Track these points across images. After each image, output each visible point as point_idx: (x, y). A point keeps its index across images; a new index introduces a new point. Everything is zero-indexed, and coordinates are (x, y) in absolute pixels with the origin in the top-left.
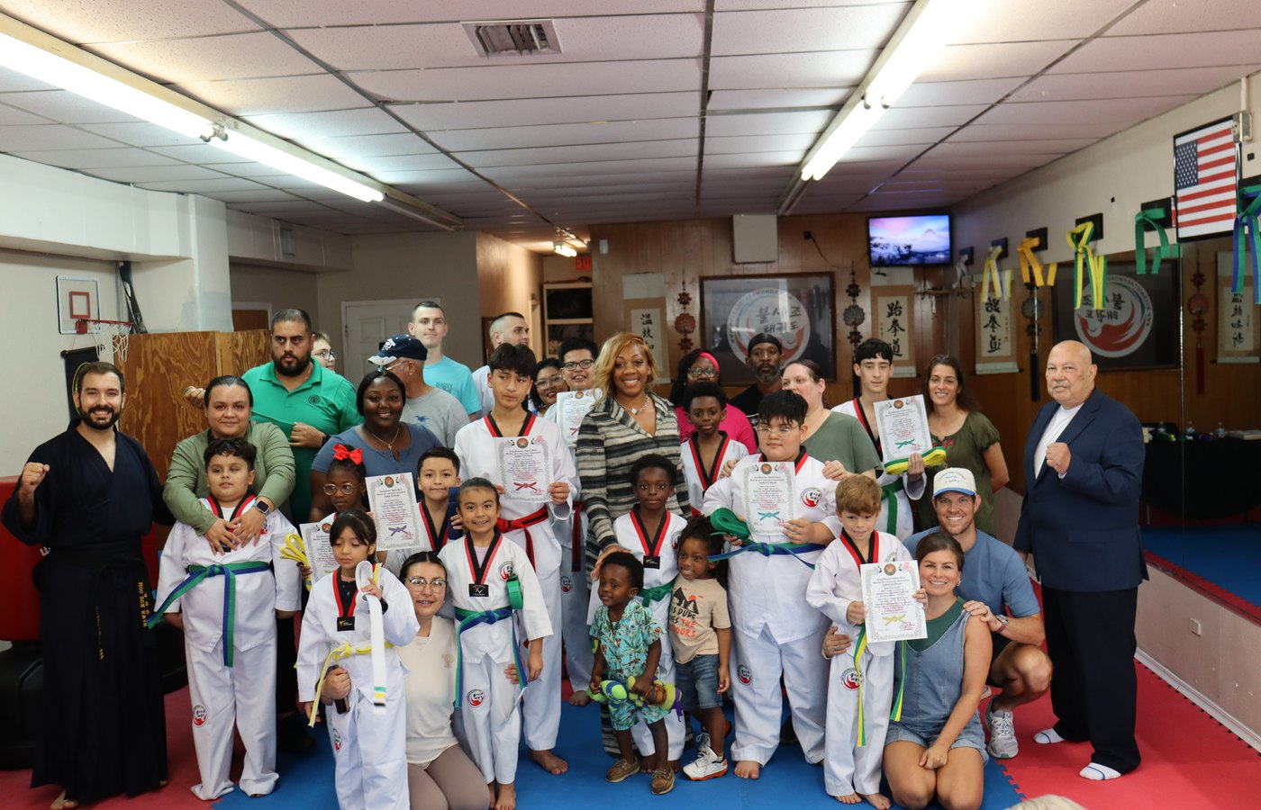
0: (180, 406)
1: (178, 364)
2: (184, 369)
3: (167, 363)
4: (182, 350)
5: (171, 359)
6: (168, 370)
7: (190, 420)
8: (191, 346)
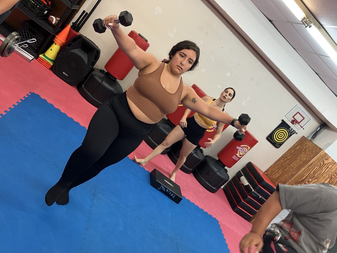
0: (297, 160)
1: (307, 151)
2: (307, 153)
3: (306, 149)
4: (312, 149)
5: (308, 149)
6: (304, 151)
7: (295, 165)
8: (314, 149)
